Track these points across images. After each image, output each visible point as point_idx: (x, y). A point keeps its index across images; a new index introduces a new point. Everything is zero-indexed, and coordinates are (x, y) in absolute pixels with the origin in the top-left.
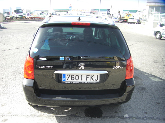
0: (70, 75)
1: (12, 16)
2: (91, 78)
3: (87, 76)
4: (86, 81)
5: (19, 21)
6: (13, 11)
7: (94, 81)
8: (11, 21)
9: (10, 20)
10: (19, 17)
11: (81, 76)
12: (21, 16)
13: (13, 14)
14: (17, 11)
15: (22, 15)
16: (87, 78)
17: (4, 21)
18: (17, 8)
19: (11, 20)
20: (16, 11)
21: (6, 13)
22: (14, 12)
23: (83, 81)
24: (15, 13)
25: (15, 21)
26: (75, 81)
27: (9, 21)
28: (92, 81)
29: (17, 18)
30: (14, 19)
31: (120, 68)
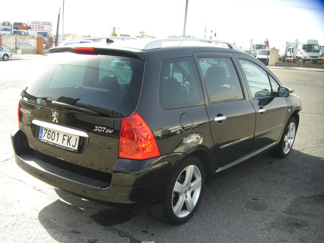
0: (47, 130)
1: (297, 57)
2: (68, 141)
3: (64, 135)
4: (61, 144)
5: (308, 67)
6: (300, 47)
7: (71, 147)
8: (291, 66)
9: (289, 64)
10: (309, 60)
11: (58, 134)
12: (314, 58)
13: (300, 52)
14: (308, 48)
15: (318, 57)
16: (64, 139)
17: (278, 64)
18: (309, 41)
19: (293, 64)
20: (306, 47)
21: (290, 49)
22: (303, 48)
23: (58, 143)
24: (303, 51)
25: (300, 66)
26: (50, 140)
27: (287, 65)
28: (68, 146)
29: (305, 60)
30: (300, 62)
31: (105, 130)
